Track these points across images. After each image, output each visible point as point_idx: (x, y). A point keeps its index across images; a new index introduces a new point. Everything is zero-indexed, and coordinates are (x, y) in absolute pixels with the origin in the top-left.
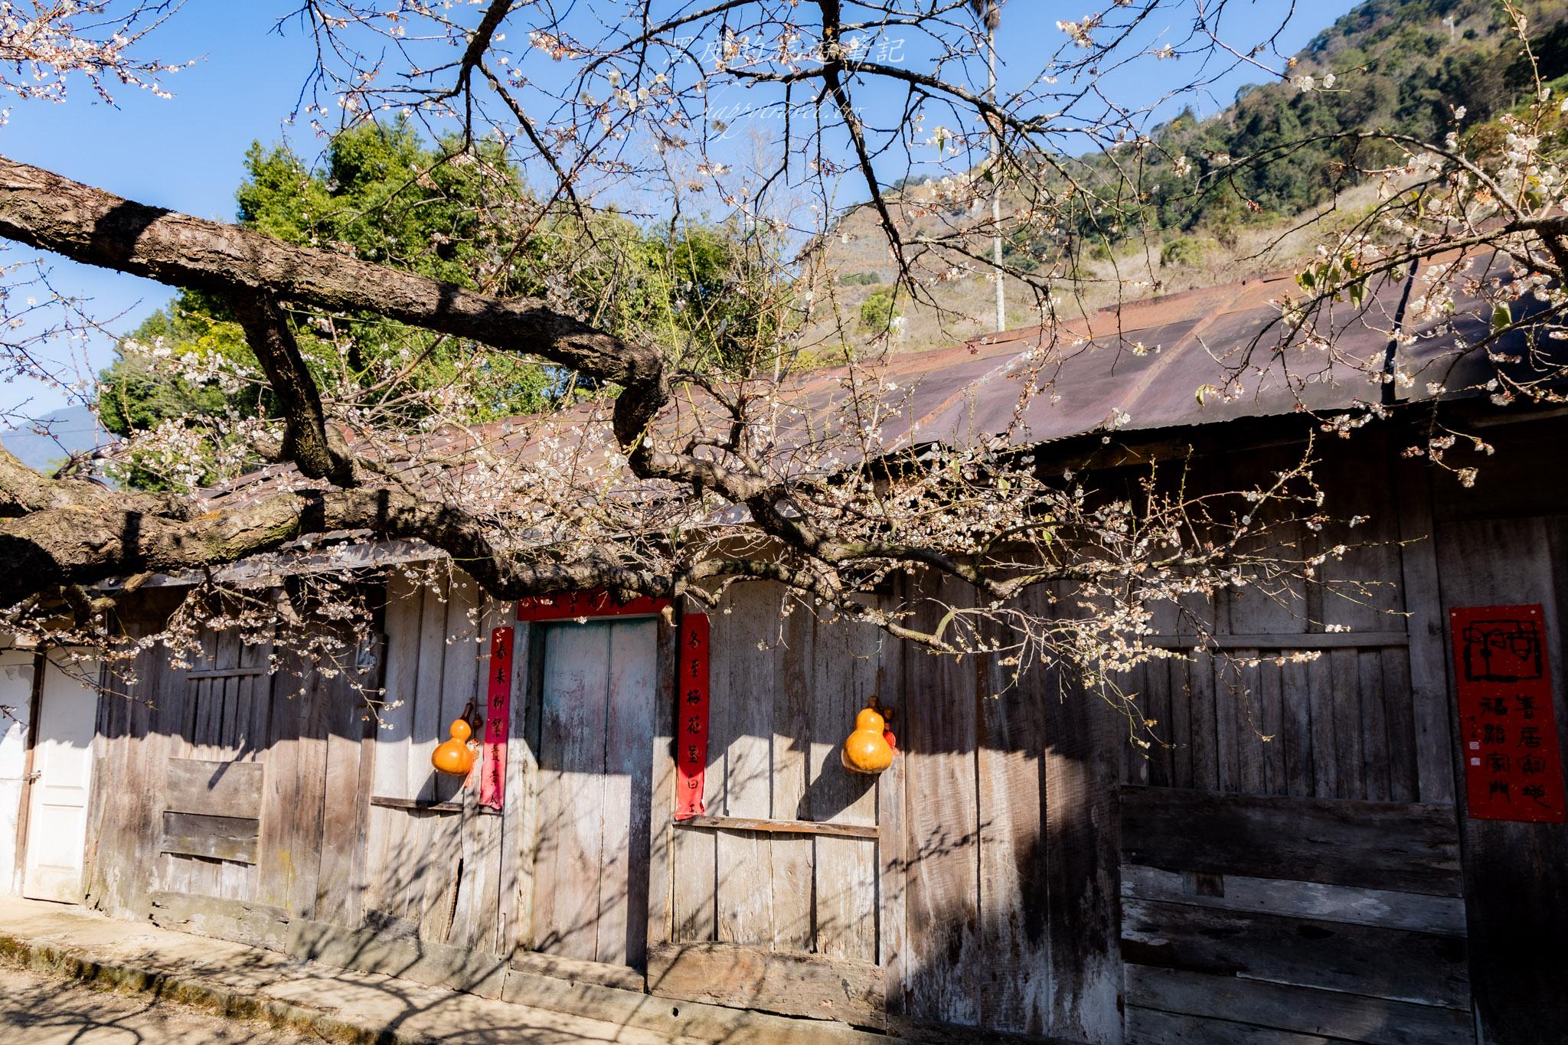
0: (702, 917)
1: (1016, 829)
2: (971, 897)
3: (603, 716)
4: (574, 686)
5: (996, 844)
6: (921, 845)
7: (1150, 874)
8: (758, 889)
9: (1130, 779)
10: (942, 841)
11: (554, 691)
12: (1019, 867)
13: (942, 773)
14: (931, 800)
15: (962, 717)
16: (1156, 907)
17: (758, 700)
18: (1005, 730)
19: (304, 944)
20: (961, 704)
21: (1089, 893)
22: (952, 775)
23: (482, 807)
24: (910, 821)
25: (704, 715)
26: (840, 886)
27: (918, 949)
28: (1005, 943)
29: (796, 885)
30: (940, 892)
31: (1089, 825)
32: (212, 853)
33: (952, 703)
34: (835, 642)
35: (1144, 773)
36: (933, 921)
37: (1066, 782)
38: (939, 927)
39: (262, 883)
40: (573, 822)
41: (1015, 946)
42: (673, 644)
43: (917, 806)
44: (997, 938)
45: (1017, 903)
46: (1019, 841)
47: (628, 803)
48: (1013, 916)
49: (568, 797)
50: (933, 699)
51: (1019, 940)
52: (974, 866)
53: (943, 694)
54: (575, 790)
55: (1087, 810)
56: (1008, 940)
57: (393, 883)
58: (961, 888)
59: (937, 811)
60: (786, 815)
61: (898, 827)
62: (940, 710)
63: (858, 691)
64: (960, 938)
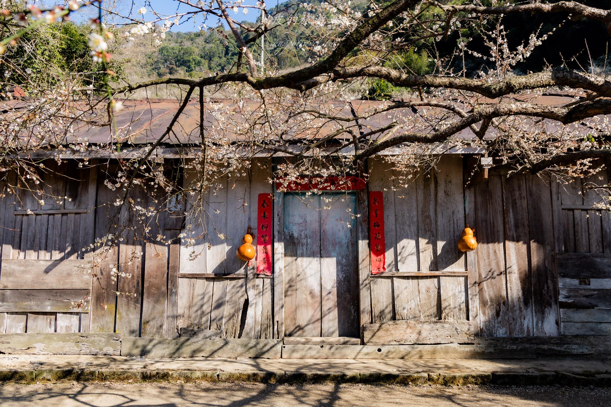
0: (387, 311)
1: (519, 269)
2: (504, 293)
3: (318, 234)
4: (301, 221)
5: (513, 274)
6: (483, 277)
7: (568, 280)
8: (413, 299)
9: (559, 251)
10: (493, 274)
11: (289, 223)
12: (521, 282)
13: (491, 251)
14: (487, 261)
15: (498, 232)
16: (570, 290)
17: (409, 226)
18: (515, 236)
19: (137, 347)
20: (497, 227)
21: (546, 288)
22: (495, 252)
23: (258, 275)
24: (479, 269)
25: (382, 232)
26: (450, 294)
27: (484, 313)
28: (517, 308)
29: (430, 296)
30: (491, 293)
31: (545, 266)
32: (49, 309)
33: (494, 227)
34: (445, 204)
35: (563, 249)
36: (489, 303)
37: (537, 253)
38: (492, 305)
39: (94, 322)
40: (305, 279)
41: (520, 308)
42: (366, 203)
43: (482, 264)
44: (514, 306)
45: (520, 294)
46: (520, 273)
47: (335, 270)
48: (519, 298)
49: (301, 269)
50: (487, 225)
51: (522, 306)
52: (504, 283)
53: (490, 223)
54: (304, 267)
55: (544, 261)
56: (518, 307)
57: (199, 312)
58: (499, 290)
59: (490, 265)
60: (425, 270)
61: (476, 271)
62: (489, 229)
63: (455, 222)
64: (500, 308)
